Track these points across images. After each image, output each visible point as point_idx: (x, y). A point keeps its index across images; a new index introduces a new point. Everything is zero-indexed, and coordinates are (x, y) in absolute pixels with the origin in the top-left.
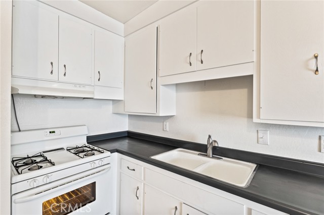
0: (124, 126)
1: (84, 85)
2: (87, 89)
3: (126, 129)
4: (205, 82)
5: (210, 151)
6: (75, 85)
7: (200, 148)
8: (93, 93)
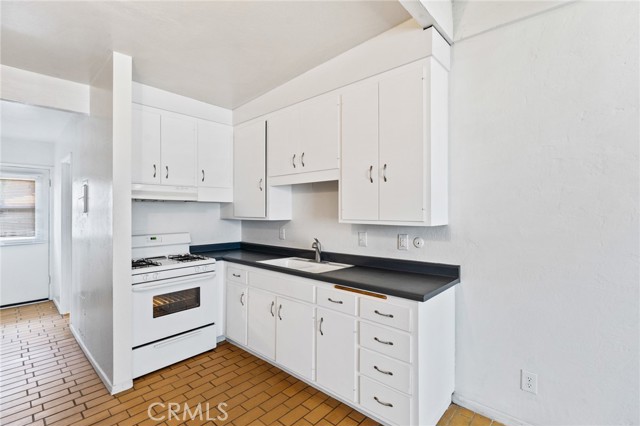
0: (236, 235)
1: (187, 187)
2: (190, 191)
3: (238, 239)
4: (313, 184)
5: (318, 257)
6: (177, 187)
7: (308, 255)
8: (197, 195)
